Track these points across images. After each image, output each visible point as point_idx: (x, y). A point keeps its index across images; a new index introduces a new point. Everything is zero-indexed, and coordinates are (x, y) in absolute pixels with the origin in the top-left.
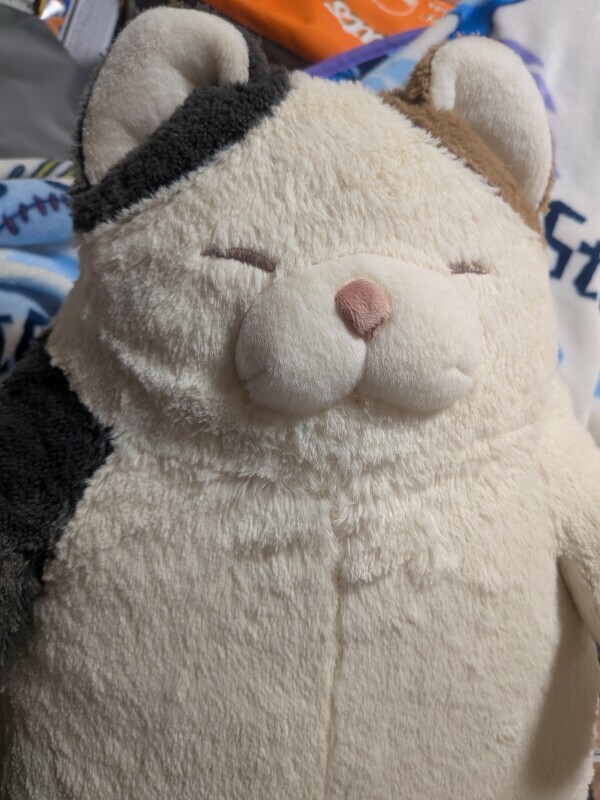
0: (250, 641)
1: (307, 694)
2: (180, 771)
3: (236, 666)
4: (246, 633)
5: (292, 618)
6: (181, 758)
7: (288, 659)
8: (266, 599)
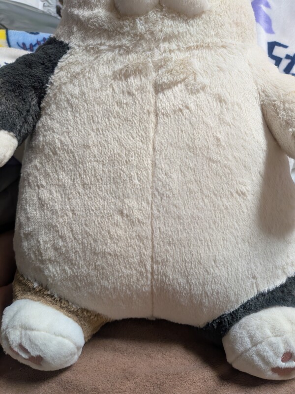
0: (119, 116)
1: (142, 139)
2: (89, 181)
3: (113, 128)
4: (118, 113)
5: (136, 104)
6: (90, 175)
7: (135, 123)
8: (125, 96)
